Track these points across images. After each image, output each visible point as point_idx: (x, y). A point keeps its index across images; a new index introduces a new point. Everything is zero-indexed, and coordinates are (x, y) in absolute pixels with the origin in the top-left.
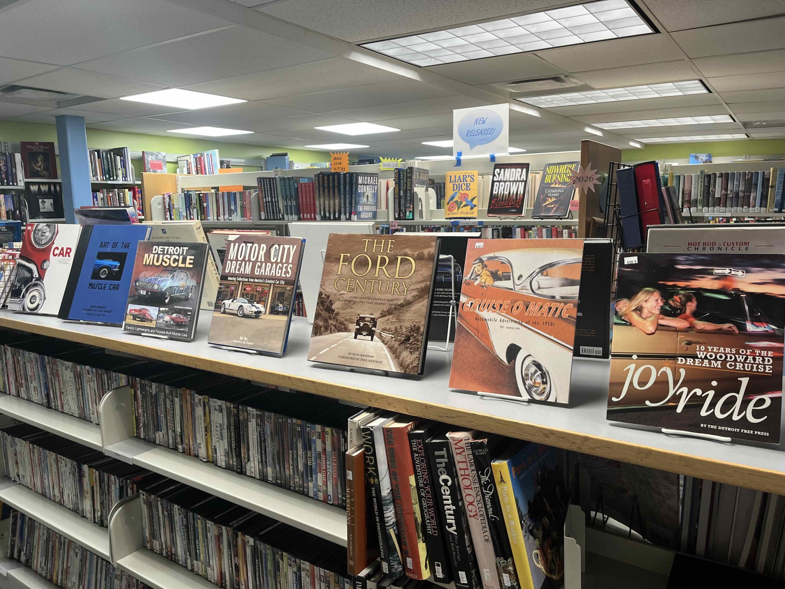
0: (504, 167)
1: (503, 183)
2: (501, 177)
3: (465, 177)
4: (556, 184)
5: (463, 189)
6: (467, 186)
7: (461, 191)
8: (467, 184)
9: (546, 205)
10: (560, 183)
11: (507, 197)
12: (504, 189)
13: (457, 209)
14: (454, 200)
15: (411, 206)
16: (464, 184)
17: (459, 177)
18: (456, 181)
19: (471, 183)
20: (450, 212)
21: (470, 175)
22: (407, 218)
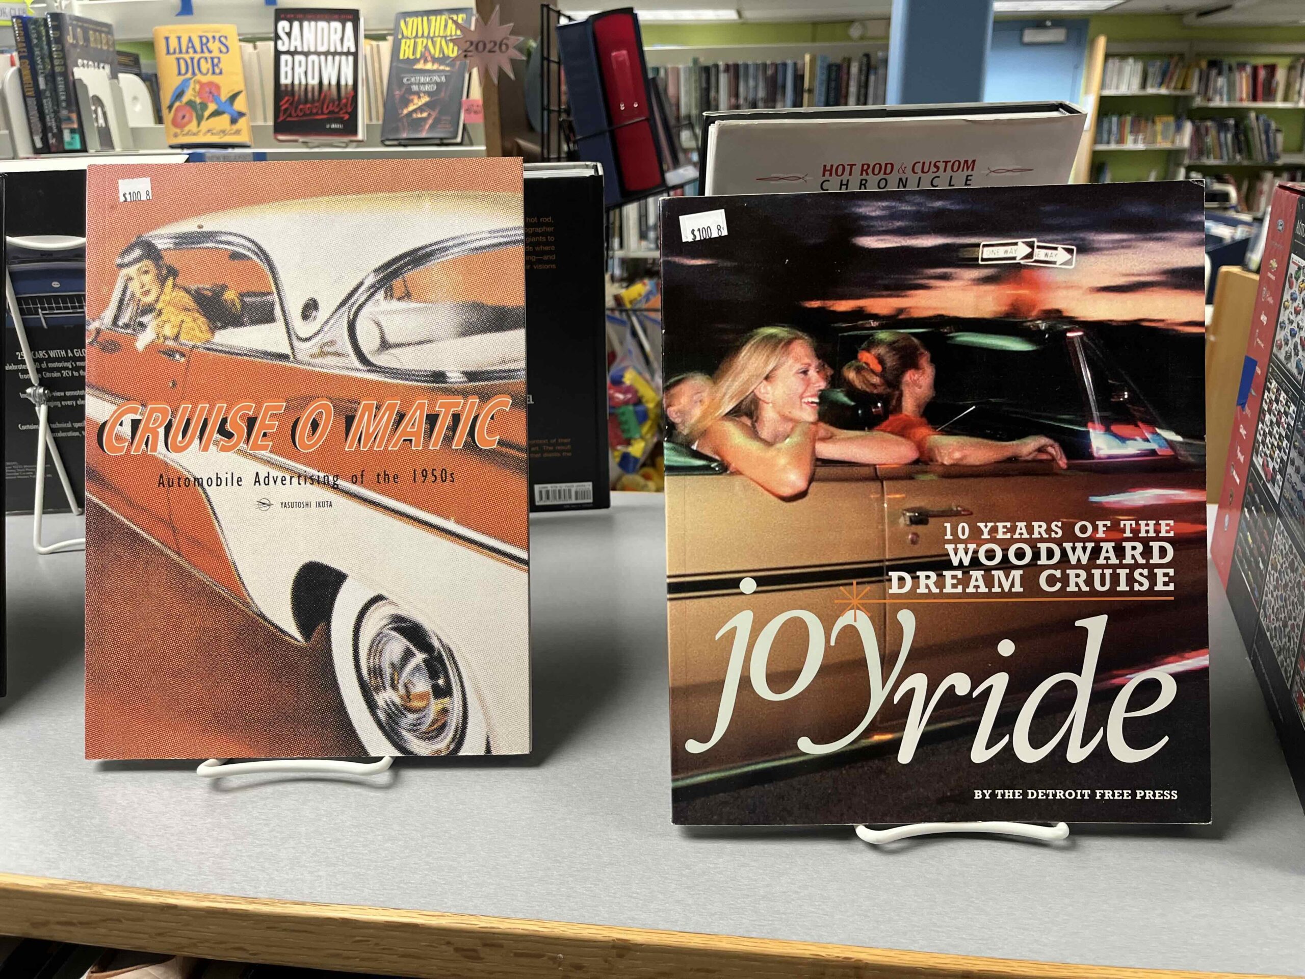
0: (300, 16)
1: (302, 58)
2: (295, 43)
3: (204, 40)
4: (426, 61)
5: (204, 71)
6: (213, 65)
7: (199, 77)
8: (212, 59)
9: (410, 113)
10: (434, 60)
11: (316, 93)
12: (306, 73)
13: (195, 122)
14: (185, 99)
15: (74, 116)
16: (206, 58)
17: (190, 40)
18: (184, 50)
19: (221, 55)
20: (178, 131)
21: (217, 35)
22: (67, 147)
